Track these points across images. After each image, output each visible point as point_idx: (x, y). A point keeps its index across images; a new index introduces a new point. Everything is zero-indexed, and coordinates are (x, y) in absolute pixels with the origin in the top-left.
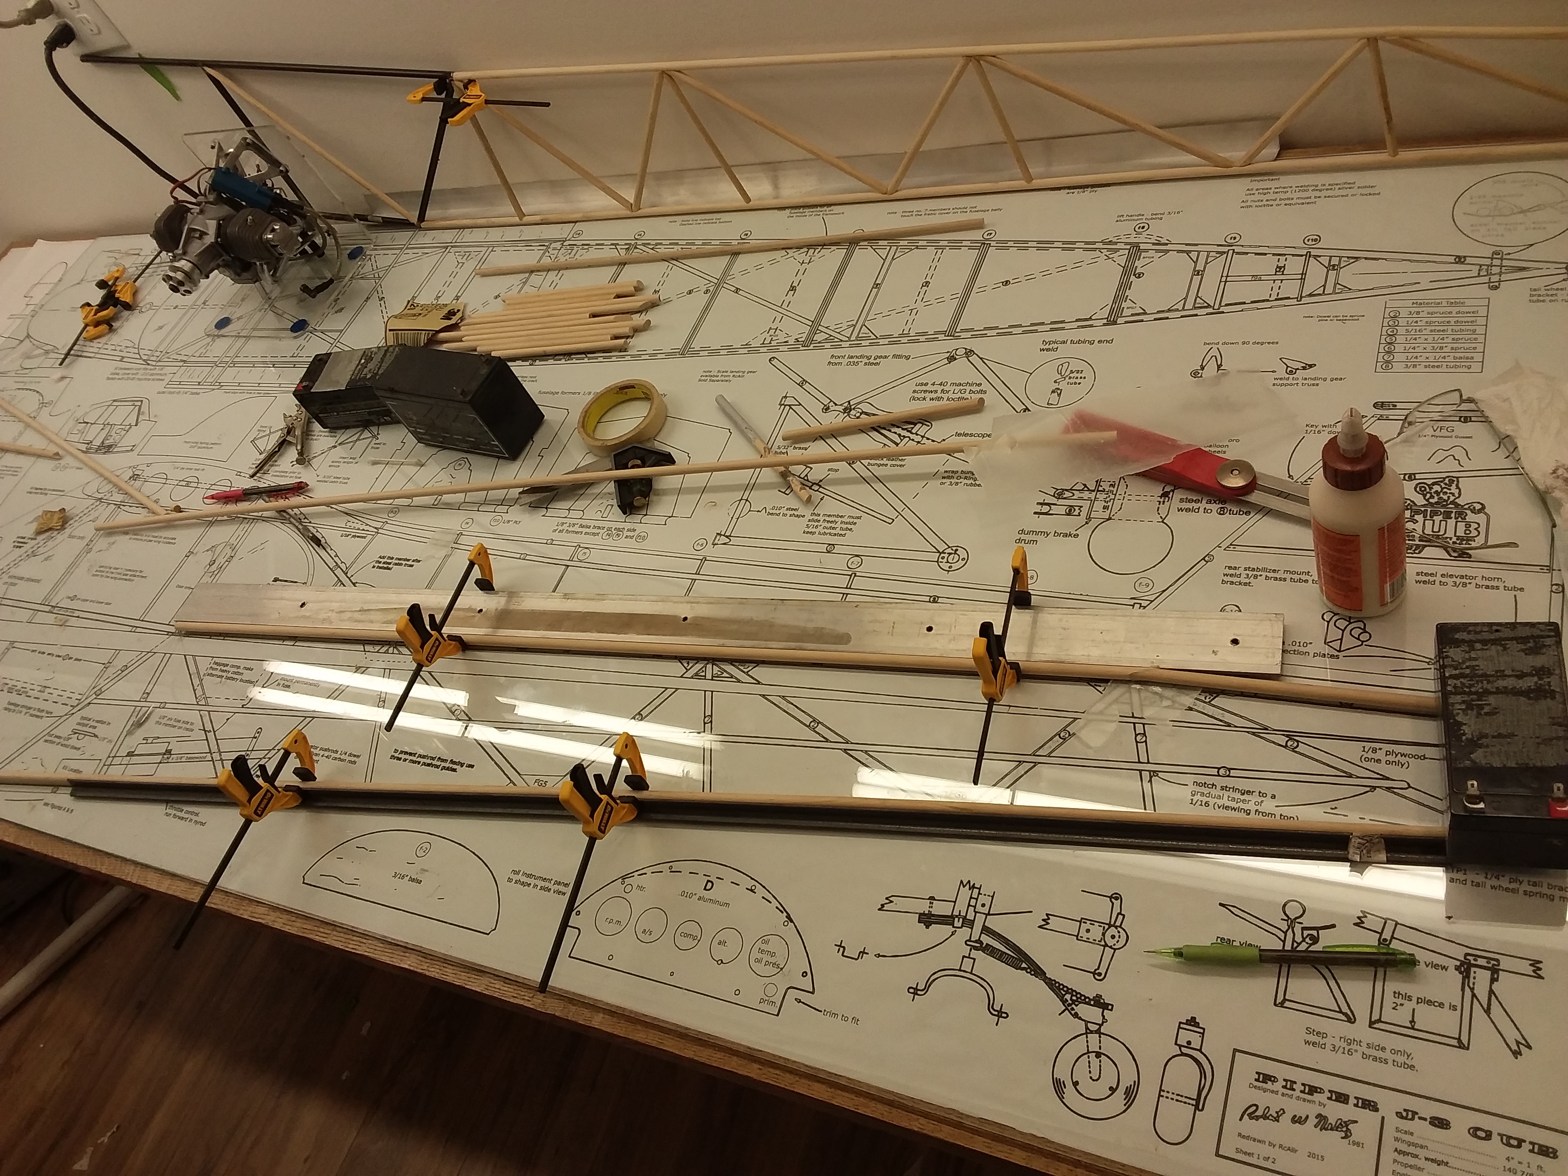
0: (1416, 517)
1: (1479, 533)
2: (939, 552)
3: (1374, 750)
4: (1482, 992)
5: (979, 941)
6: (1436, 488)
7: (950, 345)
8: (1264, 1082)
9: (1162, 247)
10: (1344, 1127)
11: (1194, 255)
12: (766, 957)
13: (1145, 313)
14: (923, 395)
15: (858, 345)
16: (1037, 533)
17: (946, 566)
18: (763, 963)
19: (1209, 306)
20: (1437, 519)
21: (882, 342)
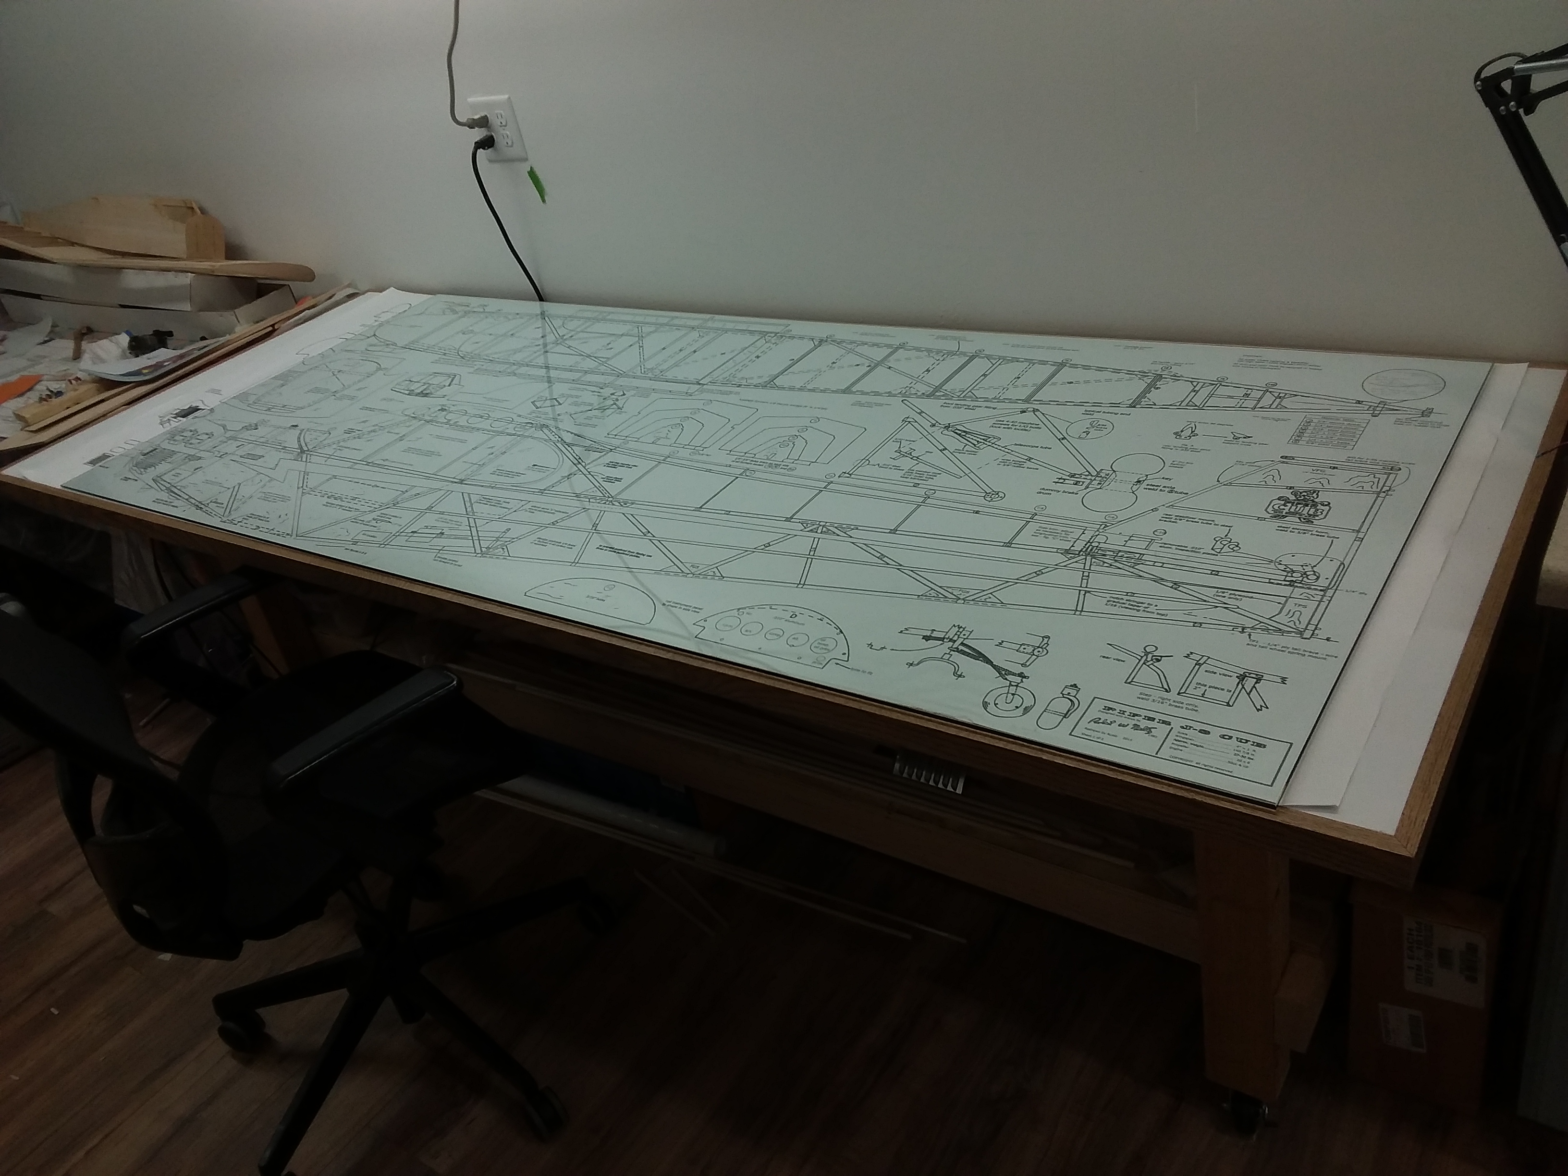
0: (1287, 504)
1: (1322, 514)
2: (986, 492)
3: (1223, 593)
4: (1248, 687)
5: (957, 648)
6: (1304, 494)
7: (1025, 406)
8: (1108, 710)
9: (1176, 378)
10: (1149, 730)
11: (1195, 384)
12: (821, 646)
13: (1155, 405)
14: (999, 426)
15: (965, 400)
16: (1052, 490)
17: (990, 499)
18: (819, 648)
19: (1196, 406)
20: (1299, 506)
21: (979, 400)
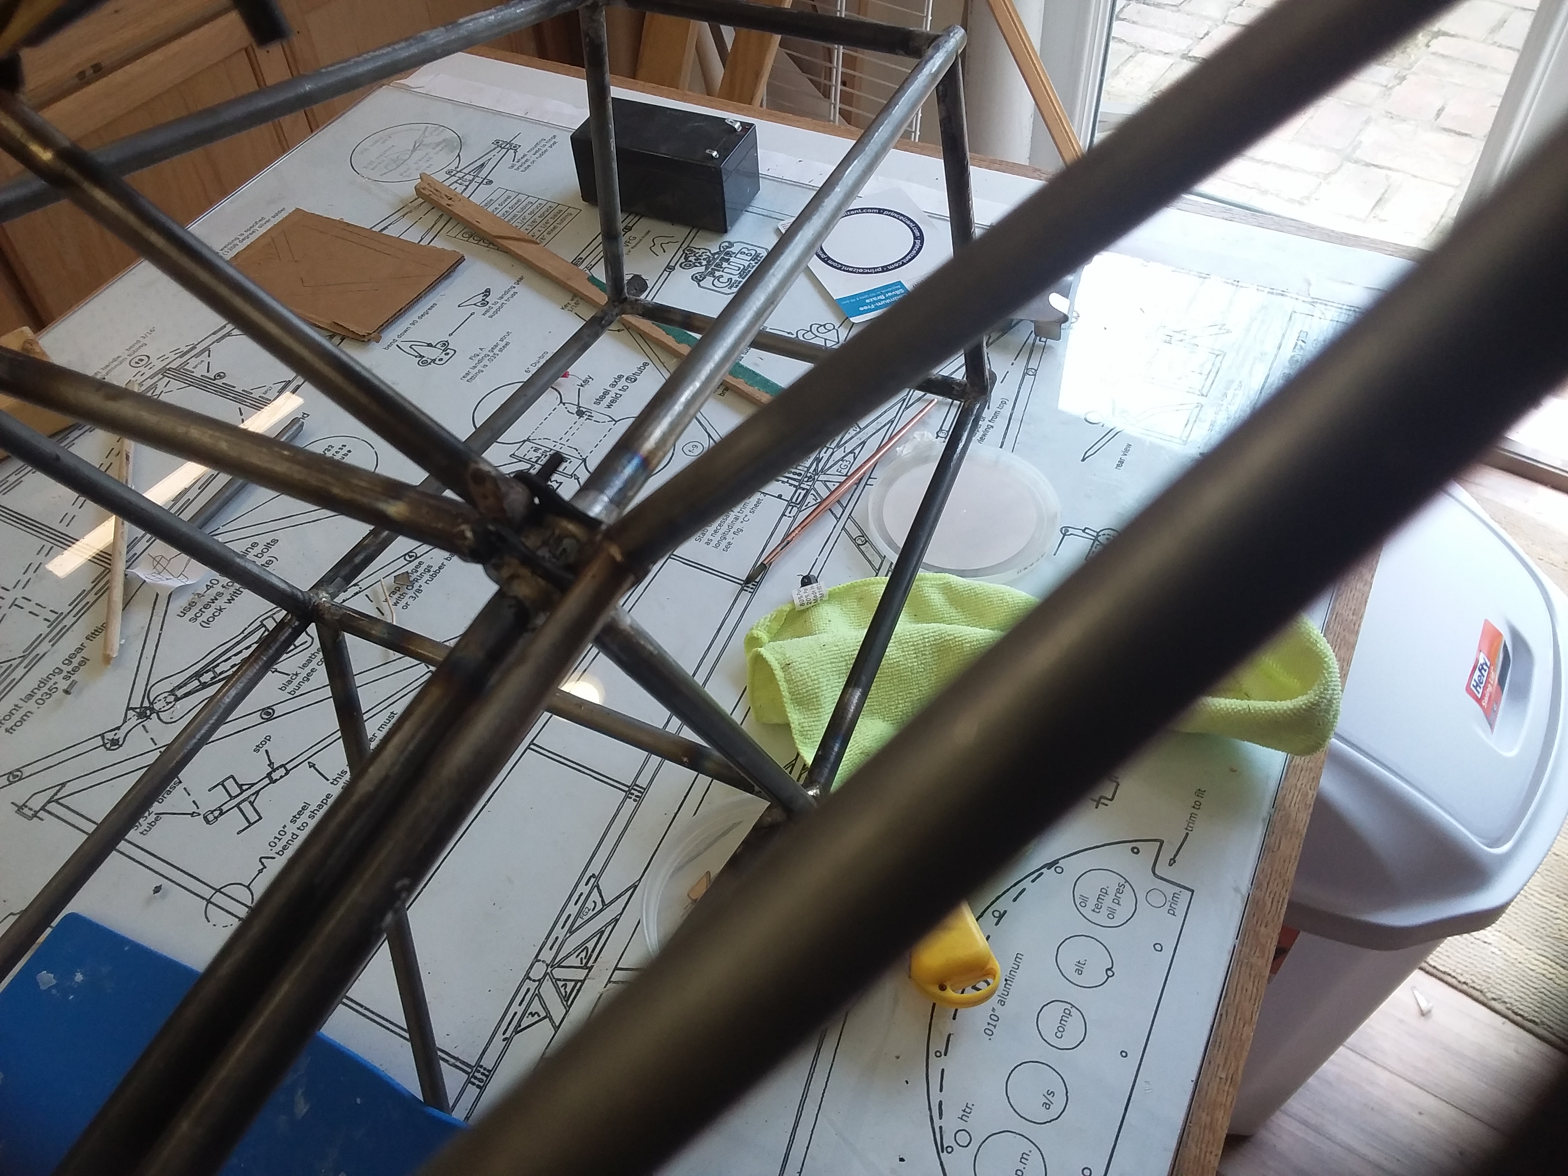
12: (1108, 901)
18: (1116, 907)
